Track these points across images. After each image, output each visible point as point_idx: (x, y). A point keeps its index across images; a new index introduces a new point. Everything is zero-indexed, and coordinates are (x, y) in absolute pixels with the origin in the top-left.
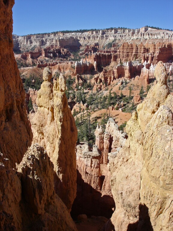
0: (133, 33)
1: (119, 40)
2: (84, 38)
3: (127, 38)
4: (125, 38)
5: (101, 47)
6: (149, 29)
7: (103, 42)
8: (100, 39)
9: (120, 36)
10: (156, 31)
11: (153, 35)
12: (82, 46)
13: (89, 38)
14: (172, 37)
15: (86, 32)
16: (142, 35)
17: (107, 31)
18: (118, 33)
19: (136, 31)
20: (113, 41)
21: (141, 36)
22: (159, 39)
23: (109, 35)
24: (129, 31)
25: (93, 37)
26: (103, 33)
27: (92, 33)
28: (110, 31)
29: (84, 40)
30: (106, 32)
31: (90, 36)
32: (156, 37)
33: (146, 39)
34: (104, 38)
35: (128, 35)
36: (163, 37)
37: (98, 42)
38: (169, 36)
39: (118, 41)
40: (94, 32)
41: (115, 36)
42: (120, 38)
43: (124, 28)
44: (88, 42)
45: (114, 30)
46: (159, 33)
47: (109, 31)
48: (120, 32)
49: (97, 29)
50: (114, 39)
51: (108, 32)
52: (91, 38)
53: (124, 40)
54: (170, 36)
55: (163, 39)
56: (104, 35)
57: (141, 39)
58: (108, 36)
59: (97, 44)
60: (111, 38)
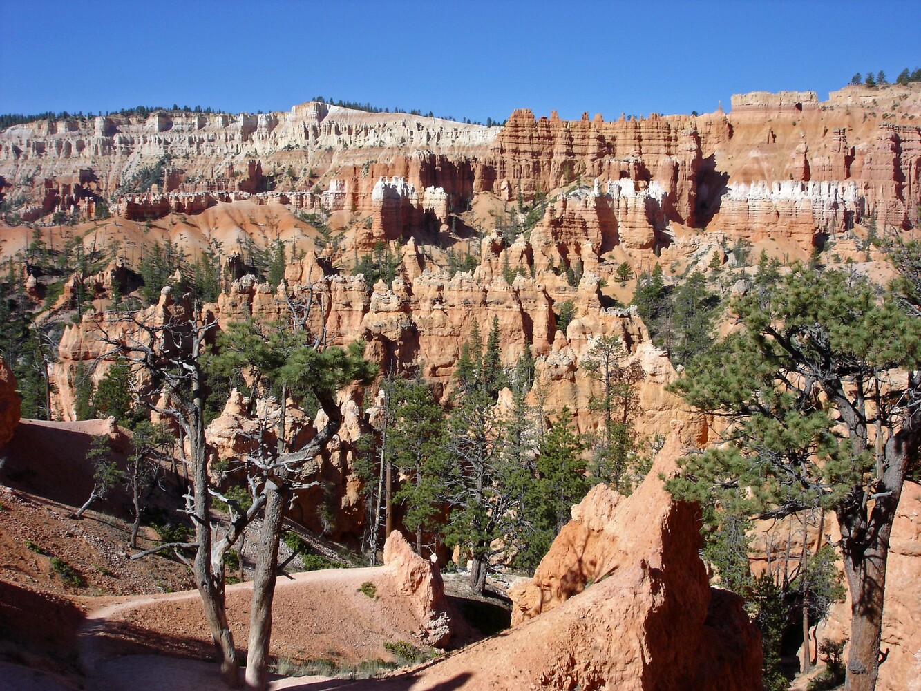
0: (249, 129)
1: (187, 157)
2: (17, 152)
3: (222, 147)
4: (213, 151)
5: (112, 186)
6: (333, 110)
7: (115, 167)
8: (96, 153)
9: (191, 142)
10: (363, 116)
11: (358, 133)
12: (9, 186)
13: (40, 149)
14: (439, 139)
15: (19, 126)
16: (311, 133)
17: (123, 119)
18: (178, 131)
19: (262, 121)
20: (162, 163)
21: (307, 137)
22: (392, 149)
23: (134, 135)
24: (226, 124)
25: (59, 145)
26: (110, 129)
27: (53, 130)
28: (139, 122)
29: (16, 160)
30: (119, 123)
31: (41, 140)
32: (372, 139)
33: (331, 150)
34: (115, 148)
35: (223, 137)
36: (403, 141)
37: (89, 164)
38: (429, 137)
39: (181, 160)
40: (61, 127)
41: (166, 143)
42: (189, 150)
43: (198, 110)
44: (39, 168)
45: (160, 115)
46: (385, 125)
47: (134, 120)
48: (186, 127)
49: (71, 113)
50: (161, 152)
51: (129, 123)
52: (51, 152)
53: (208, 158)
54: (432, 134)
55: (408, 149)
56: (116, 138)
57: (309, 148)
58: (132, 143)
59: (88, 176)
60: (149, 153)
